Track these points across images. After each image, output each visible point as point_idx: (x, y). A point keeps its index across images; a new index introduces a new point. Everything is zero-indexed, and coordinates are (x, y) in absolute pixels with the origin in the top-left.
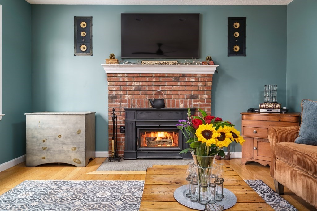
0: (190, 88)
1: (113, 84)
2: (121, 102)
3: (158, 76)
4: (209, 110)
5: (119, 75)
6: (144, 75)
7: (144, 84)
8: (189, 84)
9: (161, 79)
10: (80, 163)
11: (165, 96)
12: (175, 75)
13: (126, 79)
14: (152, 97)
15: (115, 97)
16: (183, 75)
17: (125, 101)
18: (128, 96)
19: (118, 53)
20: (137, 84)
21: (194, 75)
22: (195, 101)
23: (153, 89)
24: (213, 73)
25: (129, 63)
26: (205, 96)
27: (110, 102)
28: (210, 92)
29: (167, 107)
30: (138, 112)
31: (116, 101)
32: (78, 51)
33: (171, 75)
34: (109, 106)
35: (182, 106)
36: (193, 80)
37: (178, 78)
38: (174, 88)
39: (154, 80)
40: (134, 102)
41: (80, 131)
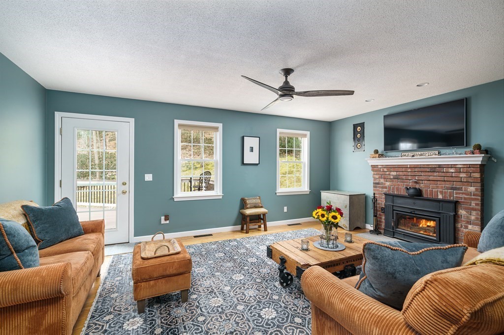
0: (451, 179)
1: (375, 173)
2: (383, 188)
3: (415, 167)
4: (477, 204)
5: (379, 167)
6: (400, 167)
7: (401, 173)
8: (448, 174)
9: (416, 170)
10: (346, 228)
11: (422, 185)
12: (430, 166)
13: (385, 170)
14: (408, 185)
15: (378, 184)
16: (440, 166)
17: (386, 188)
18: (388, 184)
19: (381, 147)
20: (394, 173)
21: (452, 166)
22: (457, 193)
23: (410, 178)
24: (480, 163)
25: (389, 157)
26: (472, 189)
27: (374, 187)
28: (479, 185)
29: (425, 196)
30: (395, 198)
31: (379, 187)
33: (426, 166)
34: (374, 190)
35: (440, 197)
36: (452, 170)
37: (434, 169)
38: (431, 178)
39: (409, 170)
40: (393, 189)
41: (346, 206)
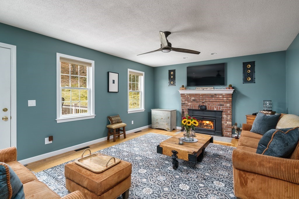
0: (220, 101)
1: (183, 98)
2: (187, 106)
3: (203, 95)
4: (230, 112)
5: (185, 95)
6: (196, 95)
7: (197, 98)
8: (219, 98)
9: (204, 96)
10: (169, 130)
11: (207, 104)
12: (211, 95)
13: (189, 96)
14: (200, 104)
15: (184, 104)
16: (215, 94)
17: (188, 106)
18: (189, 104)
19: (185, 84)
20: (193, 98)
21: (221, 95)
22: (222, 107)
23: (201, 101)
24: (232, 93)
25: (189, 89)
26: (228, 105)
27: (182, 106)
28: (231, 103)
29: (207, 109)
30: (194, 111)
31: (185, 106)
32: (170, 84)
33: (209, 94)
34: (182, 108)
35: (215, 109)
36: (221, 96)
37: (212, 96)
38: (211, 100)
39: (201, 96)
40: (192, 106)
41: (169, 117)
